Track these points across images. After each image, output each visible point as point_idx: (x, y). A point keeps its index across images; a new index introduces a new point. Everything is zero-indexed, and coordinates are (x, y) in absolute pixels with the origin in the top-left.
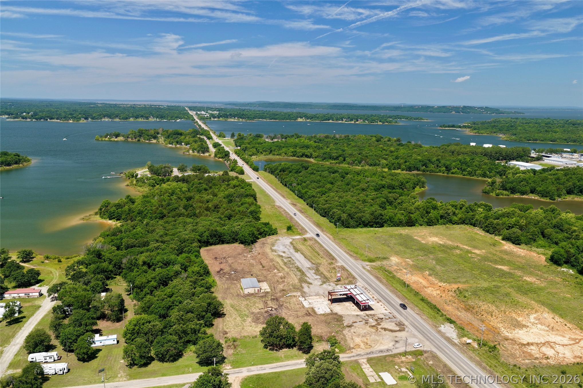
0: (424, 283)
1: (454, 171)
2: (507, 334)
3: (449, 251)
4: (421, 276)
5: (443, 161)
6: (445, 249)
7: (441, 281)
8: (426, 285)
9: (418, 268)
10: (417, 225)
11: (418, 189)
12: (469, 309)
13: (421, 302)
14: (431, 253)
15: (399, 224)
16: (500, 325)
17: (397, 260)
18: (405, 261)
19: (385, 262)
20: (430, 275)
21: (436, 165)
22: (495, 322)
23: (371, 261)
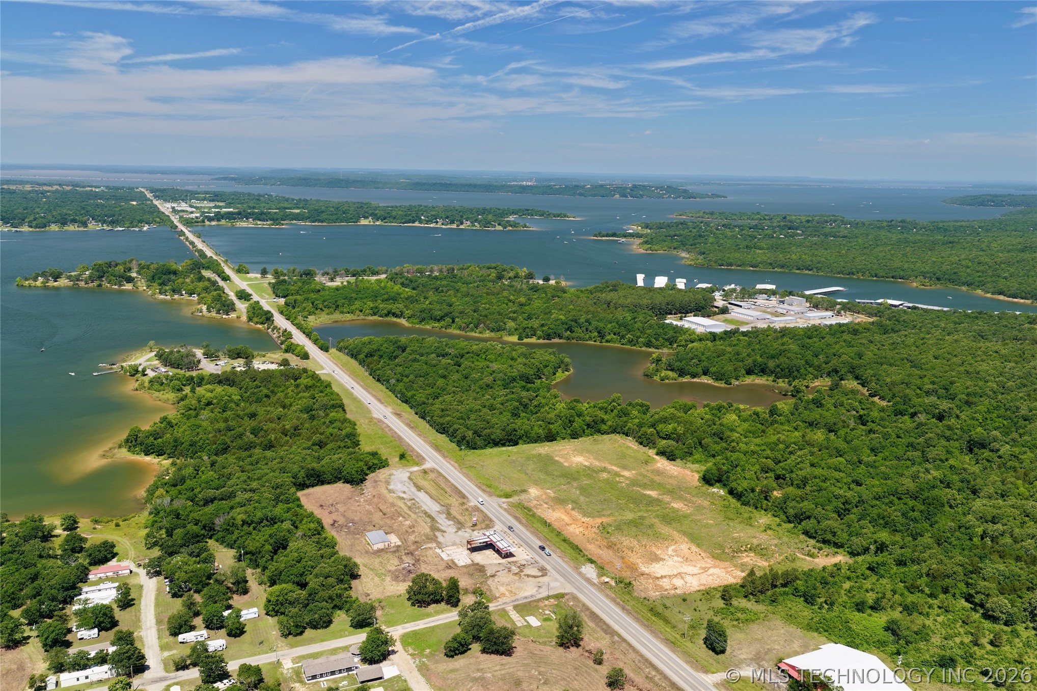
0: (566, 519)
1: (609, 337)
2: (644, 569)
3: (595, 475)
4: (563, 511)
5: (594, 323)
6: (590, 472)
7: (584, 516)
8: (569, 522)
9: (560, 501)
10: (558, 438)
11: (560, 375)
12: (611, 546)
13: (563, 543)
14: (575, 479)
15: (537, 440)
16: (639, 561)
17: (536, 492)
18: (546, 493)
19: (523, 496)
20: (573, 509)
21: (584, 329)
22: (634, 558)
23: (507, 496)
